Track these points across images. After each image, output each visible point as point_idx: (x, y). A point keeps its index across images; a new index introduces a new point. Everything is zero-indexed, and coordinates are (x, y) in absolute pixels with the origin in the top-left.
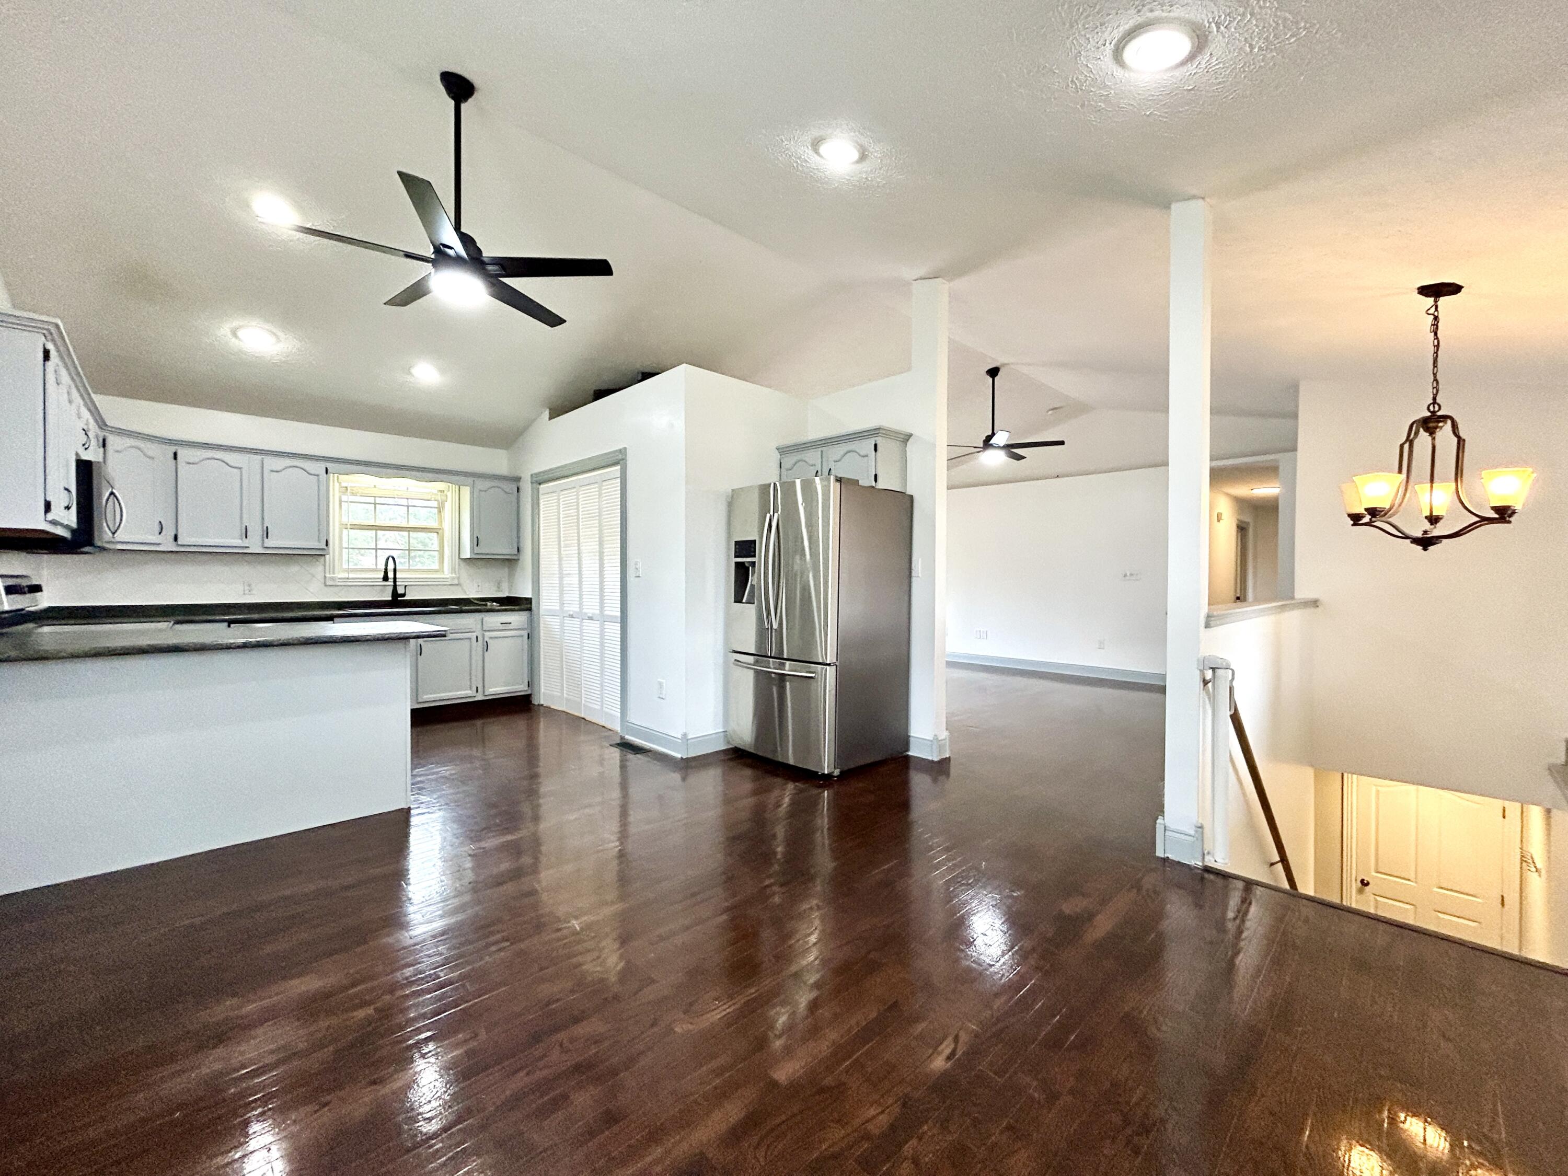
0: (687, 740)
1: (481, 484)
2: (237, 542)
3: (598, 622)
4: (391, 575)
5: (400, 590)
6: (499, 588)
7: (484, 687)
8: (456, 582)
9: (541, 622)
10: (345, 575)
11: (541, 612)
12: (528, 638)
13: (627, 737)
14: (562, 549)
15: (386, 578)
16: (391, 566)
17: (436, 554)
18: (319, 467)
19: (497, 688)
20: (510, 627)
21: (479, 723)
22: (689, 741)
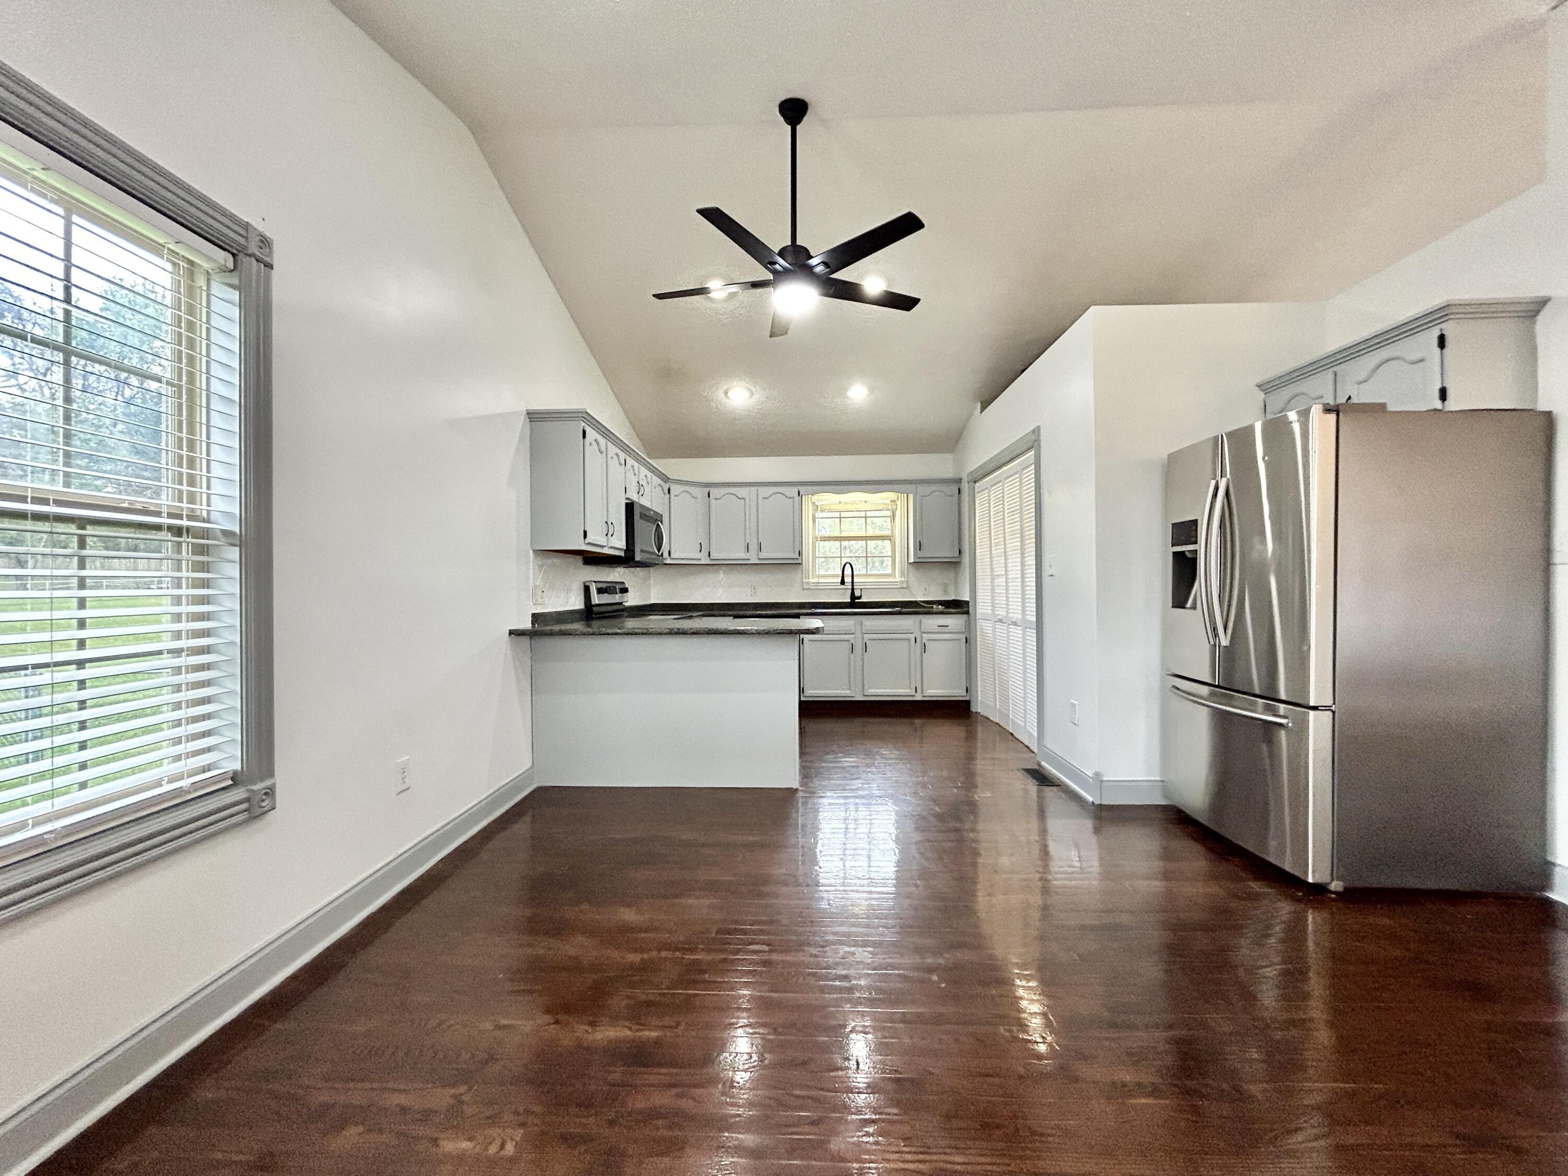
0: (1102, 781)
1: (923, 490)
2: (742, 555)
3: (1020, 628)
4: (848, 580)
5: (857, 593)
6: (945, 592)
7: (922, 687)
8: (905, 585)
9: (978, 626)
10: (816, 580)
11: (978, 616)
12: (966, 642)
13: (1043, 763)
14: (993, 549)
15: (843, 582)
16: (848, 571)
17: (890, 559)
18: (793, 491)
19: (935, 691)
20: (946, 630)
21: (918, 722)
22: (1104, 784)
